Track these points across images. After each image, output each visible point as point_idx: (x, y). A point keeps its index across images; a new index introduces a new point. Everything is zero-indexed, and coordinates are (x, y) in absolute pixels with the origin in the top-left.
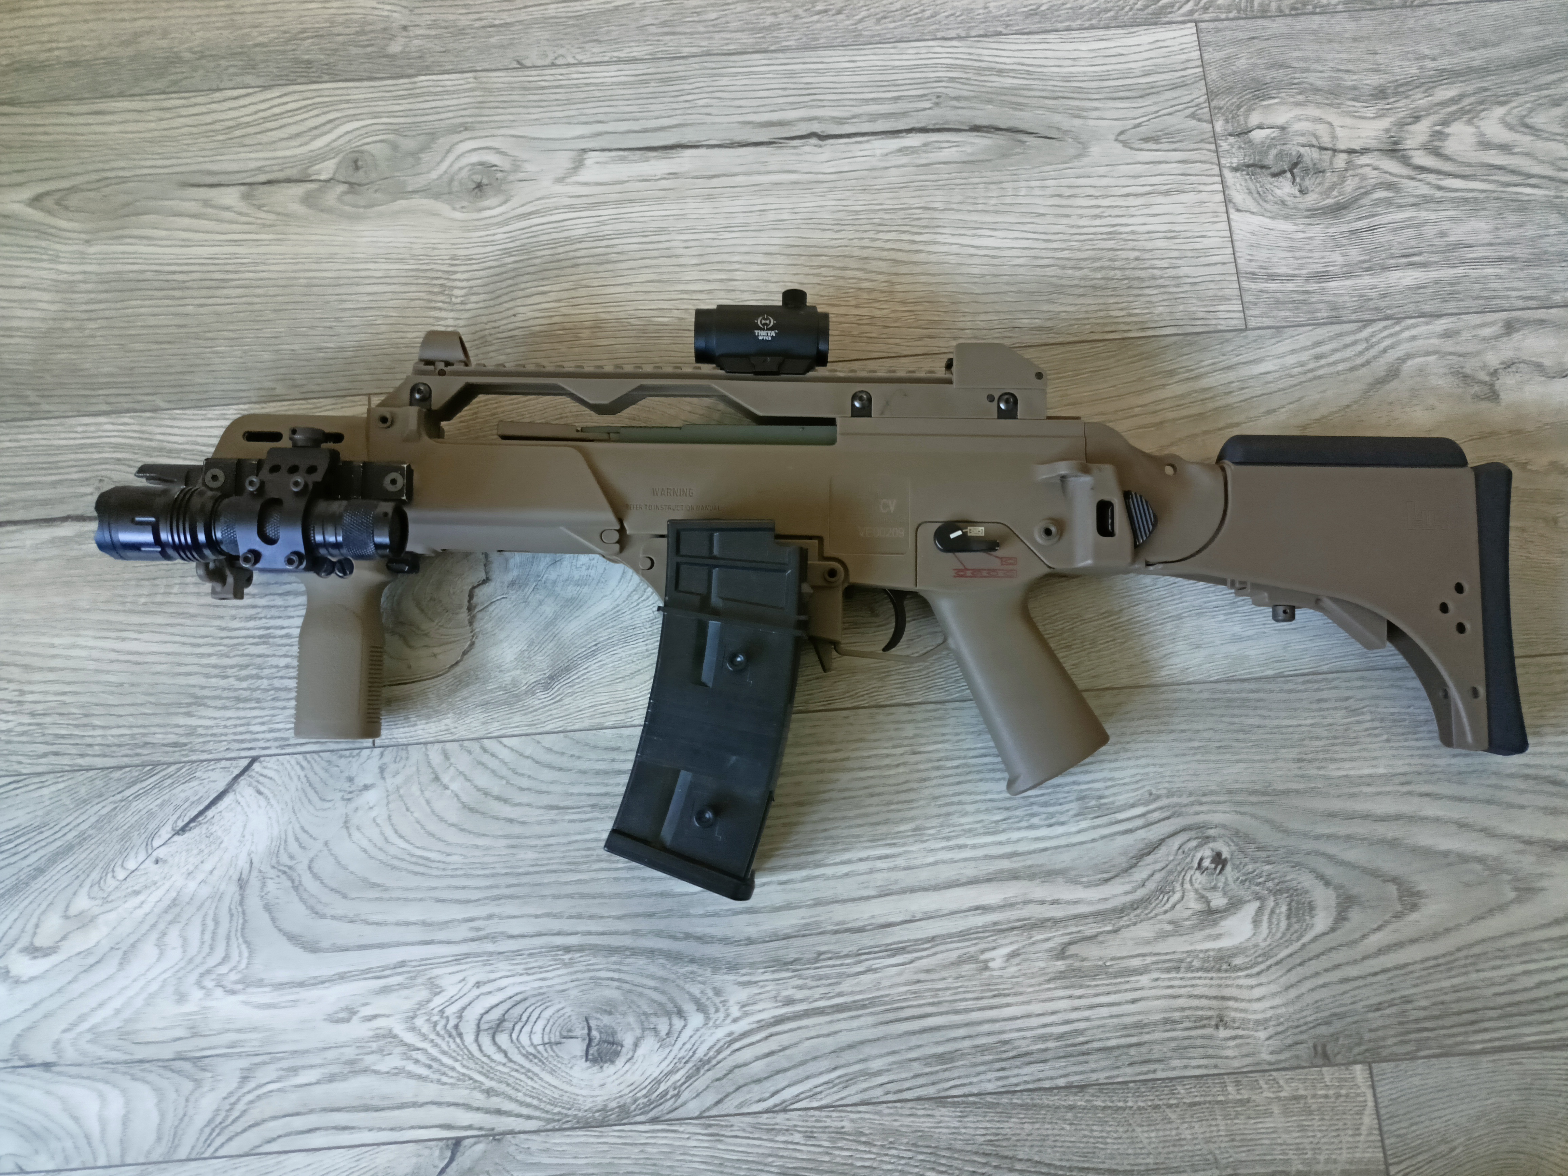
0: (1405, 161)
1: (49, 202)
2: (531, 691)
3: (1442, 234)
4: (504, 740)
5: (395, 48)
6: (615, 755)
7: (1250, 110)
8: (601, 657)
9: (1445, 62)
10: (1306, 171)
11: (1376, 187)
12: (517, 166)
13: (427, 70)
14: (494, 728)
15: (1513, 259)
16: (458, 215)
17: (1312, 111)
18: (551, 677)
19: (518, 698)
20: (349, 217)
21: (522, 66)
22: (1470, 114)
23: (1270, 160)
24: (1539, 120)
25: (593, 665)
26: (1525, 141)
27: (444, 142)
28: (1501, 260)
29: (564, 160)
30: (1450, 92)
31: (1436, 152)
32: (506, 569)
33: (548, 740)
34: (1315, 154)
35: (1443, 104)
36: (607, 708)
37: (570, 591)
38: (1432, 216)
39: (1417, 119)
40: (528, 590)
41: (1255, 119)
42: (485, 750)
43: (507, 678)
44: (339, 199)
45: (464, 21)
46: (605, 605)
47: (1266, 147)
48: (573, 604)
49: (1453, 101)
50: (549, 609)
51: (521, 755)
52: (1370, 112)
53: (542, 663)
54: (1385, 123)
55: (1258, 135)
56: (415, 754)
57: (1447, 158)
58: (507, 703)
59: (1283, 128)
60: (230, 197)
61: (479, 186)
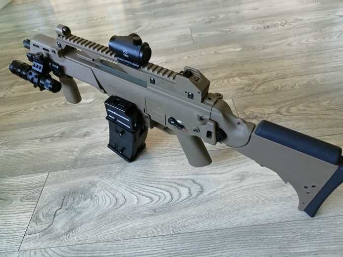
0: (281, 114)
1: (4, 144)
2: (62, 235)
3: (293, 125)
4: (51, 249)
5: (77, 117)
6: (79, 252)
7: (245, 110)
8: (82, 226)
9: (287, 99)
10: (259, 118)
11: (276, 119)
12: (94, 131)
13: (82, 119)
14: (50, 245)
15: (312, 128)
16: (80, 140)
17: (258, 108)
18: (68, 232)
19: (59, 237)
20: (58, 142)
21: (99, 117)
22: (295, 106)
23: (250, 116)
24: (311, 105)
25: (80, 228)
26: (309, 109)
27: (80, 129)
28: (309, 129)
29: (103, 130)
30: (289, 103)
31: (289, 112)
32: (66, 206)
33: (62, 248)
34: (261, 115)
35: (288, 105)
36: (80, 239)
37: (80, 210)
38: (290, 123)
39: (283, 108)
40: (70, 210)
41: (246, 111)
42: (45, 251)
43: (58, 232)
44: (58, 139)
45: (91, 112)
46: (87, 213)
47: (249, 115)
48: (80, 213)
49: (290, 104)
50: (73, 215)
51: (54, 252)
52: (272, 107)
53: (67, 228)
54: (275, 109)
55: (247, 113)
56: (28, 253)
57: (291, 113)
58: (56, 239)
59: (252, 112)
60: (37, 141)
61: (85, 135)
